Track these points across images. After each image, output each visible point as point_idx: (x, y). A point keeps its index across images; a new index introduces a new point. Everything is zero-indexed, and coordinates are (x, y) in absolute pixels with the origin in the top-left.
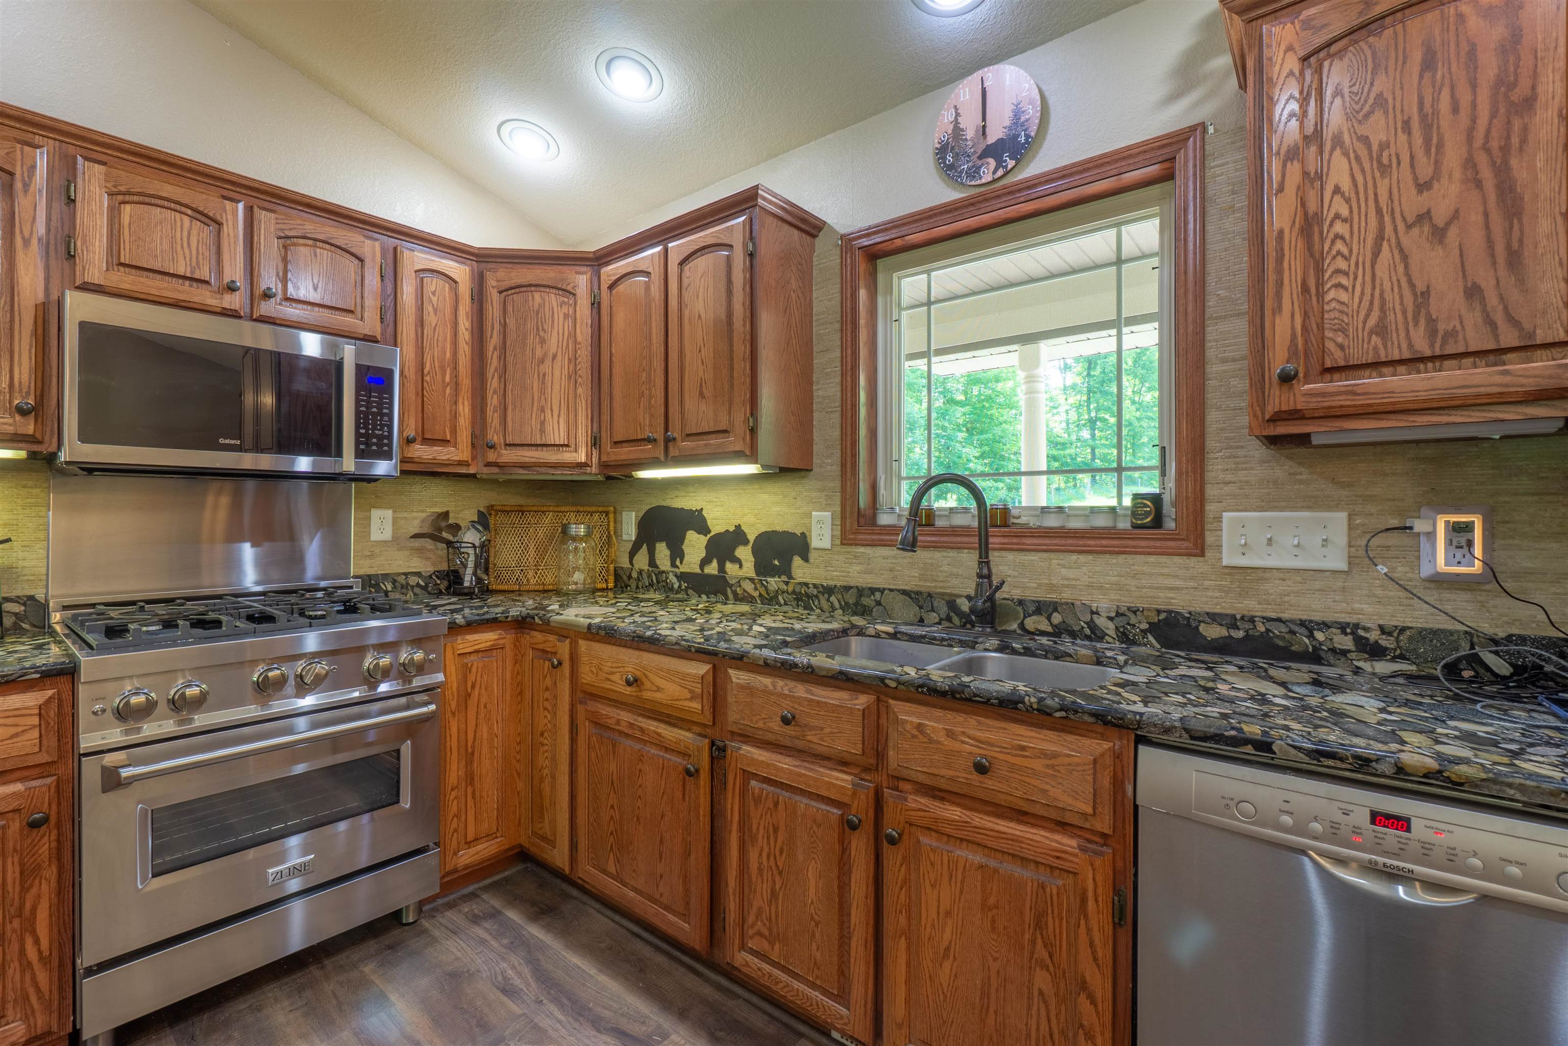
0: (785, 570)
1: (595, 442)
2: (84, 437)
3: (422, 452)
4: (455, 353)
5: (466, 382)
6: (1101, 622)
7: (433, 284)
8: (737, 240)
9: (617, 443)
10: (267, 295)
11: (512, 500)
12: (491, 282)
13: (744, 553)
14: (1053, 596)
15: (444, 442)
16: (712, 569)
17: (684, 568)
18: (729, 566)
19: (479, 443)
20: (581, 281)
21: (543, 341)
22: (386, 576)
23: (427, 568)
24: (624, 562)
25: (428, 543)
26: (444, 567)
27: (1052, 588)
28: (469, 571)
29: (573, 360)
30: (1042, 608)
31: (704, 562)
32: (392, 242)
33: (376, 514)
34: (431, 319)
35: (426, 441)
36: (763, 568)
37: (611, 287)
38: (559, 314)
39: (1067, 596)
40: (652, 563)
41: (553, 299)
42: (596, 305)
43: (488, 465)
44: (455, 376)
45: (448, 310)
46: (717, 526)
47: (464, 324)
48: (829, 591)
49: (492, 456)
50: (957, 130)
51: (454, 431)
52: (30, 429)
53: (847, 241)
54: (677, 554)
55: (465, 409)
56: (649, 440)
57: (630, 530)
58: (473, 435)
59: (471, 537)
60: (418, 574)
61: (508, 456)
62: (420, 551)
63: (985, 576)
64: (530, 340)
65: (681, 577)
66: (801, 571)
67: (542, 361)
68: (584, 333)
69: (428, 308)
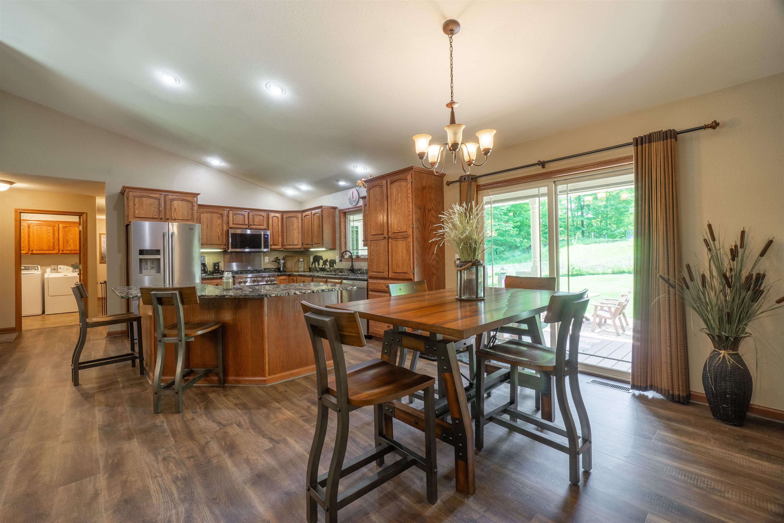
0: (333, 266)
1: (302, 244)
2: (232, 248)
3: (273, 247)
4: (278, 229)
5: (280, 234)
6: (364, 271)
7: (275, 218)
8: (320, 213)
9: (306, 244)
10: (251, 225)
11: (290, 254)
12: (284, 216)
13: (328, 263)
14: (361, 268)
15: (277, 245)
16: (324, 267)
17: (320, 267)
18: (326, 266)
19: (283, 245)
20: (299, 215)
21: (293, 226)
22: (268, 268)
23: (275, 267)
24: (311, 266)
25: (274, 262)
26: (277, 267)
27: (361, 267)
28: (282, 267)
29: (298, 230)
30: (359, 270)
31: (323, 266)
32: (268, 212)
33: (266, 257)
34: (274, 224)
35: (274, 245)
36: (330, 266)
37: (304, 217)
38: (296, 221)
39: (362, 268)
40: (315, 266)
41: (295, 219)
42: (302, 219)
43: (284, 248)
44: (278, 234)
45: (277, 223)
46: (324, 259)
47: (280, 224)
48: (338, 269)
49: (285, 247)
50: (351, 197)
51: (278, 243)
52: (225, 247)
53: (340, 211)
54: (319, 264)
55: (280, 239)
56: (309, 244)
57: (312, 260)
58: (282, 243)
59: (282, 261)
60: (273, 268)
61: (288, 247)
62: (273, 264)
63: (352, 265)
64: (291, 226)
65: (319, 268)
66: (336, 266)
67: (293, 230)
68: (300, 225)
69: (274, 223)
